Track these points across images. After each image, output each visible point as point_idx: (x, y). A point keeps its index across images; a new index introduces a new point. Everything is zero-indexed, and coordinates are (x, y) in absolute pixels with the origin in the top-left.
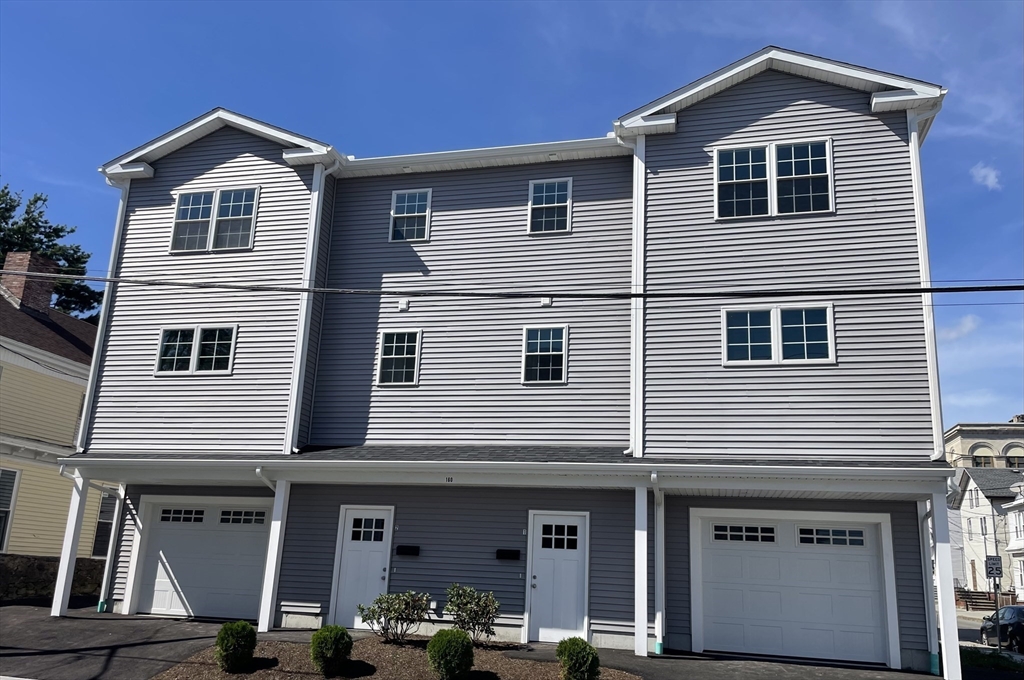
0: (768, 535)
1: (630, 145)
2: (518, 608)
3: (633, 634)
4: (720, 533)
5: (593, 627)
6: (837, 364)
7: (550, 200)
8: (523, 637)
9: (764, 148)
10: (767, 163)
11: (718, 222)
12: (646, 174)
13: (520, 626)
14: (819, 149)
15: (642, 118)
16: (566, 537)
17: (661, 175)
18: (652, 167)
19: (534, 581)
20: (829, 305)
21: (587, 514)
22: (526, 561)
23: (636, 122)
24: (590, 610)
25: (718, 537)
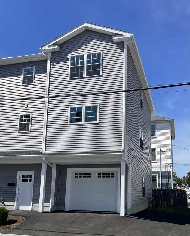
0: (89, 175)
1: (46, 55)
2: (14, 200)
3: (38, 206)
4: (76, 175)
5: (34, 205)
6: (99, 123)
7: (28, 74)
8: (14, 208)
9: (84, 55)
10: (84, 60)
11: (70, 79)
12: (51, 64)
13: (14, 205)
14: (99, 55)
15: (48, 46)
16: (29, 179)
17: (55, 65)
18: (52, 62)
19: (19, 192)
20: (98, 105)
21: (34, 171)
22: (16, 186)
23: (46, 48)
24: (33, 200)
25: (76, 177)
